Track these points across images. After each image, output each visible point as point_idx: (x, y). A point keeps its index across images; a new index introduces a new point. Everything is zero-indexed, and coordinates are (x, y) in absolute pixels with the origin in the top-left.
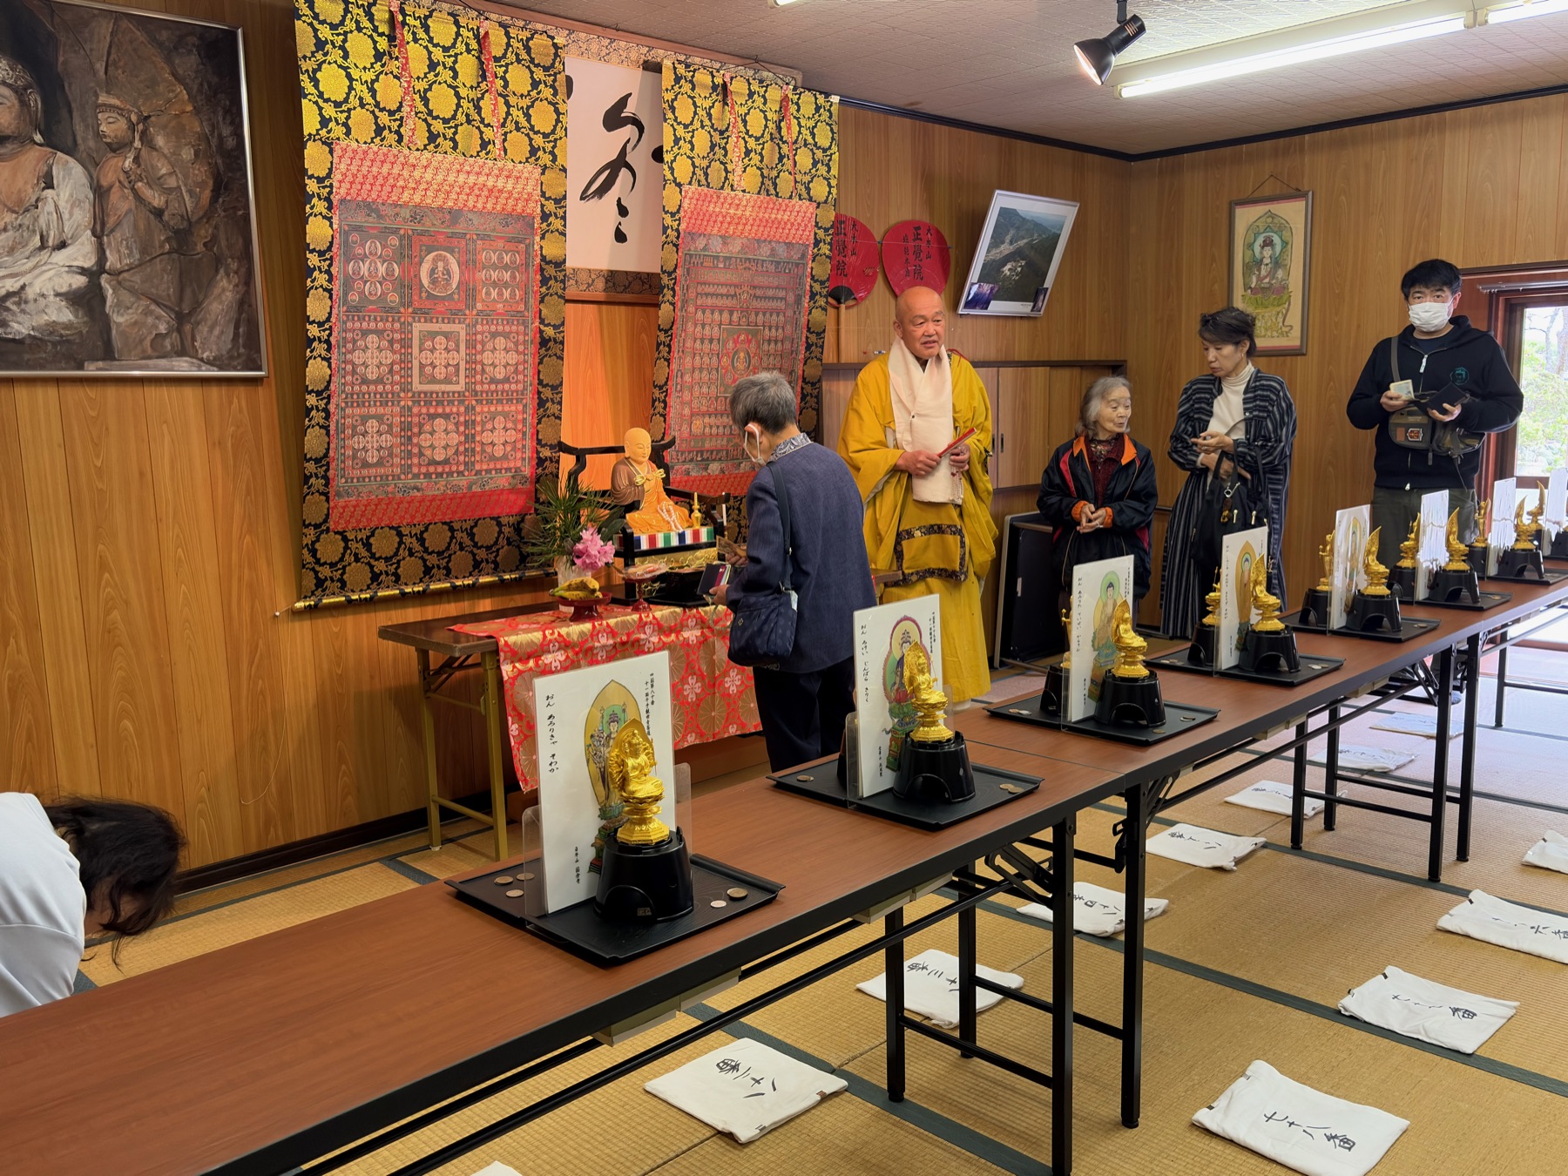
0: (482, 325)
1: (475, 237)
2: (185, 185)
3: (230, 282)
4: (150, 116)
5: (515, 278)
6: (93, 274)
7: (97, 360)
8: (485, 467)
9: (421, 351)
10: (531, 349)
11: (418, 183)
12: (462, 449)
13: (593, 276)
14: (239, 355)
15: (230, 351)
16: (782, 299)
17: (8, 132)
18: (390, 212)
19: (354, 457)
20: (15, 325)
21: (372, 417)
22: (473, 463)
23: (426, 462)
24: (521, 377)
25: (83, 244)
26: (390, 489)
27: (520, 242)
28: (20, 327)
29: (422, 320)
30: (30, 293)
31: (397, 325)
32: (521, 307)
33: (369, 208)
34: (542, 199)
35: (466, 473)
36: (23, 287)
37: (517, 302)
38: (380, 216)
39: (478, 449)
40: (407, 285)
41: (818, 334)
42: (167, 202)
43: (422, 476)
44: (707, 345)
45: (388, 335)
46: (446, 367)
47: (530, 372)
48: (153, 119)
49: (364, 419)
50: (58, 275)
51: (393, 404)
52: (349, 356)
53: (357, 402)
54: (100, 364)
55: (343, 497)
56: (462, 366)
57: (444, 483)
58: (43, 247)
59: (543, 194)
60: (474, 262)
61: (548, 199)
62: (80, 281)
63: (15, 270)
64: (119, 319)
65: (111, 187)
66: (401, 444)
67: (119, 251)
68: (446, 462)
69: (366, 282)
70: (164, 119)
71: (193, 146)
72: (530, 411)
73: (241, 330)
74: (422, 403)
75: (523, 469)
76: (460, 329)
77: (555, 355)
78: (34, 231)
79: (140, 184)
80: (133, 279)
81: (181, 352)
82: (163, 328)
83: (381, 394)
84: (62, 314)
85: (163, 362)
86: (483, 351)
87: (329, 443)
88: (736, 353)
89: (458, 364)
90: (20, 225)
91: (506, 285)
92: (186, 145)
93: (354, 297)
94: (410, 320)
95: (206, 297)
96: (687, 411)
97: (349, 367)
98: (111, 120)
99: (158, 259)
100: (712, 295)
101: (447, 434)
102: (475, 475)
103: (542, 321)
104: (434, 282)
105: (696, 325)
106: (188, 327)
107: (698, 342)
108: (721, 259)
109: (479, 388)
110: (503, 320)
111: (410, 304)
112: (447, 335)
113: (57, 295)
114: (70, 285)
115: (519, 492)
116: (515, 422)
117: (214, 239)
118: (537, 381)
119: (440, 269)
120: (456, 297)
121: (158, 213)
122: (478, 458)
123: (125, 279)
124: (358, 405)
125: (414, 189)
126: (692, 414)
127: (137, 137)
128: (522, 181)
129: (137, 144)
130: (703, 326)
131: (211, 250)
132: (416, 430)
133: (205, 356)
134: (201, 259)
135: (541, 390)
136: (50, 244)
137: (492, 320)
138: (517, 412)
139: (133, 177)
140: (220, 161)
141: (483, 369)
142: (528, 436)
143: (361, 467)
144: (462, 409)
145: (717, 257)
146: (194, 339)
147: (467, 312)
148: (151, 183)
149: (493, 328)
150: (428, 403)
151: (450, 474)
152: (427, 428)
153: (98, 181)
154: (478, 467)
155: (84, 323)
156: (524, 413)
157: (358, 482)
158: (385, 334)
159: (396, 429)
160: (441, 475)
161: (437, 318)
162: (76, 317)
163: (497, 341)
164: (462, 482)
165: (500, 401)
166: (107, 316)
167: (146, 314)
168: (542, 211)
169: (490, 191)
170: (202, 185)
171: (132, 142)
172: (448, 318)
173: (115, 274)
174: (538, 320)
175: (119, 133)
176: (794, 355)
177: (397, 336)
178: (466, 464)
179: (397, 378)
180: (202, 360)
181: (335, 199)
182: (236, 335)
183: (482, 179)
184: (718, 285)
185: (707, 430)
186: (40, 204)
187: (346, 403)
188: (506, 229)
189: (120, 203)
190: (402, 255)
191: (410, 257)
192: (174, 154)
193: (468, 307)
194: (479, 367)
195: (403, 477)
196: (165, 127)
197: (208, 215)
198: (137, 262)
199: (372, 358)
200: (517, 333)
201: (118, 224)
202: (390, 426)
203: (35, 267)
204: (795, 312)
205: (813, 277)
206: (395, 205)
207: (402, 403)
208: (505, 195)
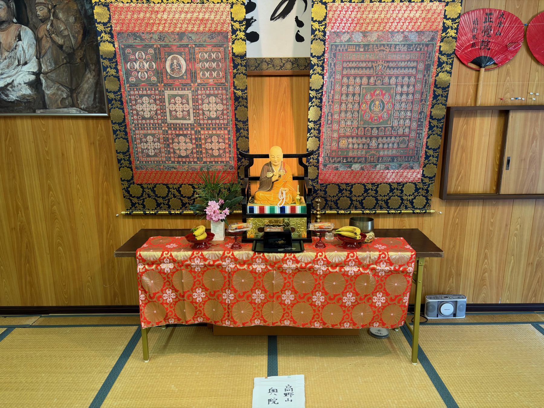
0: (201, 90)
1: (194, 46)
2: (71, 33)
3: (91, 75)
4: (56, 5)
5: (219, 66)
6: (37, 75)
7: (41, 109)
8: (209, 160)
9: (169, 104)
10: (230, 102)
11: (160, 20)
12: (195, 151)
13: (284, 62)
14: (96, 107)
15: (92, 105)
16: (413, 68)
17: (4, 19)
18: (148, 36)
19: (142, 152)
20: (11, 96)
21: (150, 135)
22: (202, 158)
23: (177, 156)
24: (225, 117)
25: (33, 62)
26: (162, 167)
27: (221, 46)
28: (13, 96)
29: (169, 89)
30: (16, 83)
31: (157, 92)
32: (223, 81)
33: (135, 35)
34: (232, 22)
35: (198, 162)
36: (13, 81)
37: (221, 78)
38: (142, 39)
39: (204, 151)
40: (160, 73)
41: (443, 89)
42: (64, 41)
43: (176, 163)
44: (350, 98)
45: (153, 97)
46: (182, 112)
47: (230, 114)
48: (57, 6)
49: (146, 136)
50: (25, 75)
51: (159, 129)
52: (134, 107)
53: (141, 128)
54: (42, 111)
55: (139, 169)
56: (191, 111)
57: (187, 166)
58: (19, 65)
59: (232, 19)
60: (194, 59)
61: (235, 22)
62: (33, 77)
63: (10, 74)
64: (48, 92)
65: (42, 38)
66: (165, 147)
67: (46, 64)
68: (187, 156)
69: (138, 72)
70: (62, 6)
71: (74, 16)
72: (232, 133)
73: (97, 96)
74: (172, 129)
75: (230, 162)
76: (188, 93)
77: (243, 105)
78: (15, 59)
79: (53, 35)
80: (52, 75)
81: (73, 105)
82: (65, 96)
83: (153, 124)
84: (27, 91)
85: (65, 110)
86: (202, 104)
87: (129, 146)
88: (373, 101)
89: (189, 110)
90: (11, 57)
91: (214, 70)
92: (71, 16)
93: (133, 80)
94: (163, 89)
95: (82, 82)
96: (335, 135)
97: (135, 112)
98: (41, 9)
99: (62, 67)
100: (355, 68)
101: (186, 144)
102: (204, 163)
103: (235, 88)
104: (173, 70)
105: (342, 86)
106: (75, 95)
107: (344, 96)
108: (362, 46)
109: (202, 122)
110: (213, 88)
111: (162, 82)
112: (182, 96)
113: (25, 83)
114: (29, 79)
115: (229, 173)
116: (224, 139)
117: (84, 56)
118: (234, 119)
119: (175, 63)
120: (185, 77)
121: (61, 47)
122: (204, 155)
123: (49, 76)
124: (142, 129)
125: (159, 24)
126: (339, 137)
127: (52, 15)
128: (220, 13)
129: (52, 18)
130: (348, 86)
131: (83, 61)
132: (171, 141)
133: (82, 107)
134: (79, 65)
135: (237, 123)
136: (21, 63)
137: (207, 88)
138: (225, 134)
139: (51, 33)
140: (85, 21)
141: (203, 112)
142: (232, 146)
143: (146, 157)
144: (193, 132)
145: (359, 45)
146: (77, 100)
147: (192, 84)
148: (58, 34)
149: (208, 92)
150: (175, 129)
151: (190, 162)
152: (176, 140)
153: (37, 35)
154: (204, 160)
155: (35, 94)
156: (228, 134)
157: (146, 163)
158: (152, 96)
159: (162, 141)
160: (185, 162)
161: (176, 88)
162: (32, 92)
163: (211, 98)
164: (197, 166)
165: (214, 129)
166: (43, 91)
167: (58, 90)
168: (232, 28)
169: (202, 20)
170: (78, 33)
171: (50, 17)
172: (182, 88)
173: (45, 74)
174: (233, 87)
175: (45, 14)
176: (423, 102)
177: (157, 97)
178: (198, 158)
179: (159, 117)
180: (81, 109)
181: (115, 34)
182: (95, 98)
183: (195, 15)
184: (359, 62)
185: (351, 146)
186: (17, 48)
187: (135, 128)
188: (212, 40)
189: (46, 44)
190: (156, 58)
191: (160, 58)
192: (66, 20)
193: (192, 82)
194: (201, 112)
195: (167, 162)
196: (62, 9)
197: (81, 46)
198: (53, 68)
199: (146, 108)
200: (222, 95)
201: (46, 53)
202: (159, 139)
203: (17, 73)
204: (424, 76)
205: (441, 52)
206: (150, 33)
207: (163, 129)
208: (210, 22)
